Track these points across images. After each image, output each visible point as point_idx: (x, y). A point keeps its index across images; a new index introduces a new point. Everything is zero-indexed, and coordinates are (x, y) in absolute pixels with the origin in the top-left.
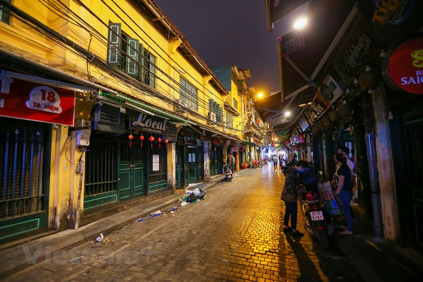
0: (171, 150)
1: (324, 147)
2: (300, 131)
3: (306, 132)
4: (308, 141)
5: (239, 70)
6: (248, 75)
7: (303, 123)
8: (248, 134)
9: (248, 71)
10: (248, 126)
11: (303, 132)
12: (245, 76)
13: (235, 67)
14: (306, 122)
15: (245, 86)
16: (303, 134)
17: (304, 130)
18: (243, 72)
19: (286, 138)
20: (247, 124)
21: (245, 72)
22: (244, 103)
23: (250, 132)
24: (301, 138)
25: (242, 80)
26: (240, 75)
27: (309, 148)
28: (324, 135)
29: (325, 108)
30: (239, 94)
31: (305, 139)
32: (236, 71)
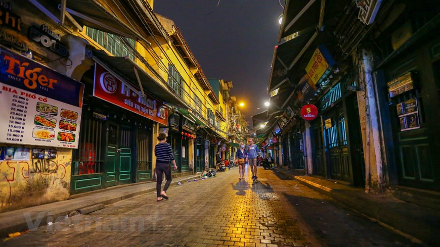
0: (191, 144)
1: (289, 143)
2: (274, 134)
3: (279, 135)
4: (280, 141)
5: (225, 82)
6: (231, 86)
7: (277, 129)
8: (230, 137)
9: (231, 82)
10: (231, 130)
11: (277, 135)
12: (229, 87)
13: (222, 81)
14: (279, 128)
15: (228, 95)
16: (276, 136)
17: (277, 133)
18: (228, 84)
19: (264, 140)
20: (230, 128)
21: (229, 83)
22: (228, 110)
23: (233, 135)
24: (275, 139)
25: (226, 90)
26: (224, 86)
27: (280, 146)
28: (289, 136)
29: (288, 120)
30: (224, 103)
31: (278, 140)
32: (223, 83)
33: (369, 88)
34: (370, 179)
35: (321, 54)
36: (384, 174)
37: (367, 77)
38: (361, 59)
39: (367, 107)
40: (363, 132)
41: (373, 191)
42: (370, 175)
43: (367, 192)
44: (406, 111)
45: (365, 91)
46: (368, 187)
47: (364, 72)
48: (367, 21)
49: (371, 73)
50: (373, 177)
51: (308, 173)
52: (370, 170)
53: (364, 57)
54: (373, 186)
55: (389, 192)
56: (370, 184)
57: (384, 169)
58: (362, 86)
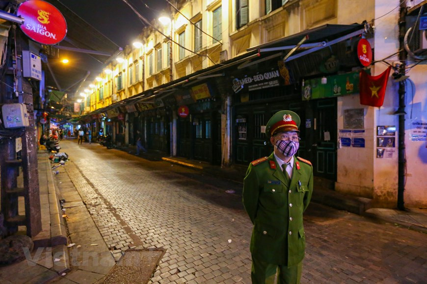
33: (228, 114)
34: (224, 161)
35: (207, 88)
36: (230, 159)
37: (228, 108)
38: (226, 97)
39: (227, 125)
40: (222, 136)
41: (224, 167)
42: (224, 159)
43: (222, 167)
44: (242, 131)
45: (227, 115)
46: (222, 165)
47: (227, 105)
48: (236, 91)
49: (230, 106)
50: (225, 160)
51: (172, 155)
52: (224, 156)
53: (228, 98)
54: (225, 165)
55: (232, 167)
56: (223, 164)
57: (230, 156)
58: (225, 112)
